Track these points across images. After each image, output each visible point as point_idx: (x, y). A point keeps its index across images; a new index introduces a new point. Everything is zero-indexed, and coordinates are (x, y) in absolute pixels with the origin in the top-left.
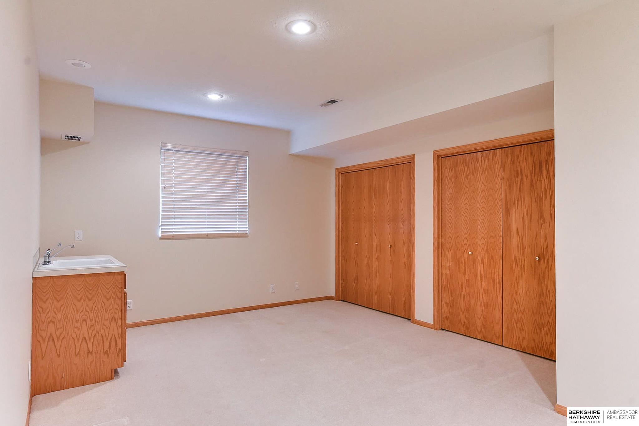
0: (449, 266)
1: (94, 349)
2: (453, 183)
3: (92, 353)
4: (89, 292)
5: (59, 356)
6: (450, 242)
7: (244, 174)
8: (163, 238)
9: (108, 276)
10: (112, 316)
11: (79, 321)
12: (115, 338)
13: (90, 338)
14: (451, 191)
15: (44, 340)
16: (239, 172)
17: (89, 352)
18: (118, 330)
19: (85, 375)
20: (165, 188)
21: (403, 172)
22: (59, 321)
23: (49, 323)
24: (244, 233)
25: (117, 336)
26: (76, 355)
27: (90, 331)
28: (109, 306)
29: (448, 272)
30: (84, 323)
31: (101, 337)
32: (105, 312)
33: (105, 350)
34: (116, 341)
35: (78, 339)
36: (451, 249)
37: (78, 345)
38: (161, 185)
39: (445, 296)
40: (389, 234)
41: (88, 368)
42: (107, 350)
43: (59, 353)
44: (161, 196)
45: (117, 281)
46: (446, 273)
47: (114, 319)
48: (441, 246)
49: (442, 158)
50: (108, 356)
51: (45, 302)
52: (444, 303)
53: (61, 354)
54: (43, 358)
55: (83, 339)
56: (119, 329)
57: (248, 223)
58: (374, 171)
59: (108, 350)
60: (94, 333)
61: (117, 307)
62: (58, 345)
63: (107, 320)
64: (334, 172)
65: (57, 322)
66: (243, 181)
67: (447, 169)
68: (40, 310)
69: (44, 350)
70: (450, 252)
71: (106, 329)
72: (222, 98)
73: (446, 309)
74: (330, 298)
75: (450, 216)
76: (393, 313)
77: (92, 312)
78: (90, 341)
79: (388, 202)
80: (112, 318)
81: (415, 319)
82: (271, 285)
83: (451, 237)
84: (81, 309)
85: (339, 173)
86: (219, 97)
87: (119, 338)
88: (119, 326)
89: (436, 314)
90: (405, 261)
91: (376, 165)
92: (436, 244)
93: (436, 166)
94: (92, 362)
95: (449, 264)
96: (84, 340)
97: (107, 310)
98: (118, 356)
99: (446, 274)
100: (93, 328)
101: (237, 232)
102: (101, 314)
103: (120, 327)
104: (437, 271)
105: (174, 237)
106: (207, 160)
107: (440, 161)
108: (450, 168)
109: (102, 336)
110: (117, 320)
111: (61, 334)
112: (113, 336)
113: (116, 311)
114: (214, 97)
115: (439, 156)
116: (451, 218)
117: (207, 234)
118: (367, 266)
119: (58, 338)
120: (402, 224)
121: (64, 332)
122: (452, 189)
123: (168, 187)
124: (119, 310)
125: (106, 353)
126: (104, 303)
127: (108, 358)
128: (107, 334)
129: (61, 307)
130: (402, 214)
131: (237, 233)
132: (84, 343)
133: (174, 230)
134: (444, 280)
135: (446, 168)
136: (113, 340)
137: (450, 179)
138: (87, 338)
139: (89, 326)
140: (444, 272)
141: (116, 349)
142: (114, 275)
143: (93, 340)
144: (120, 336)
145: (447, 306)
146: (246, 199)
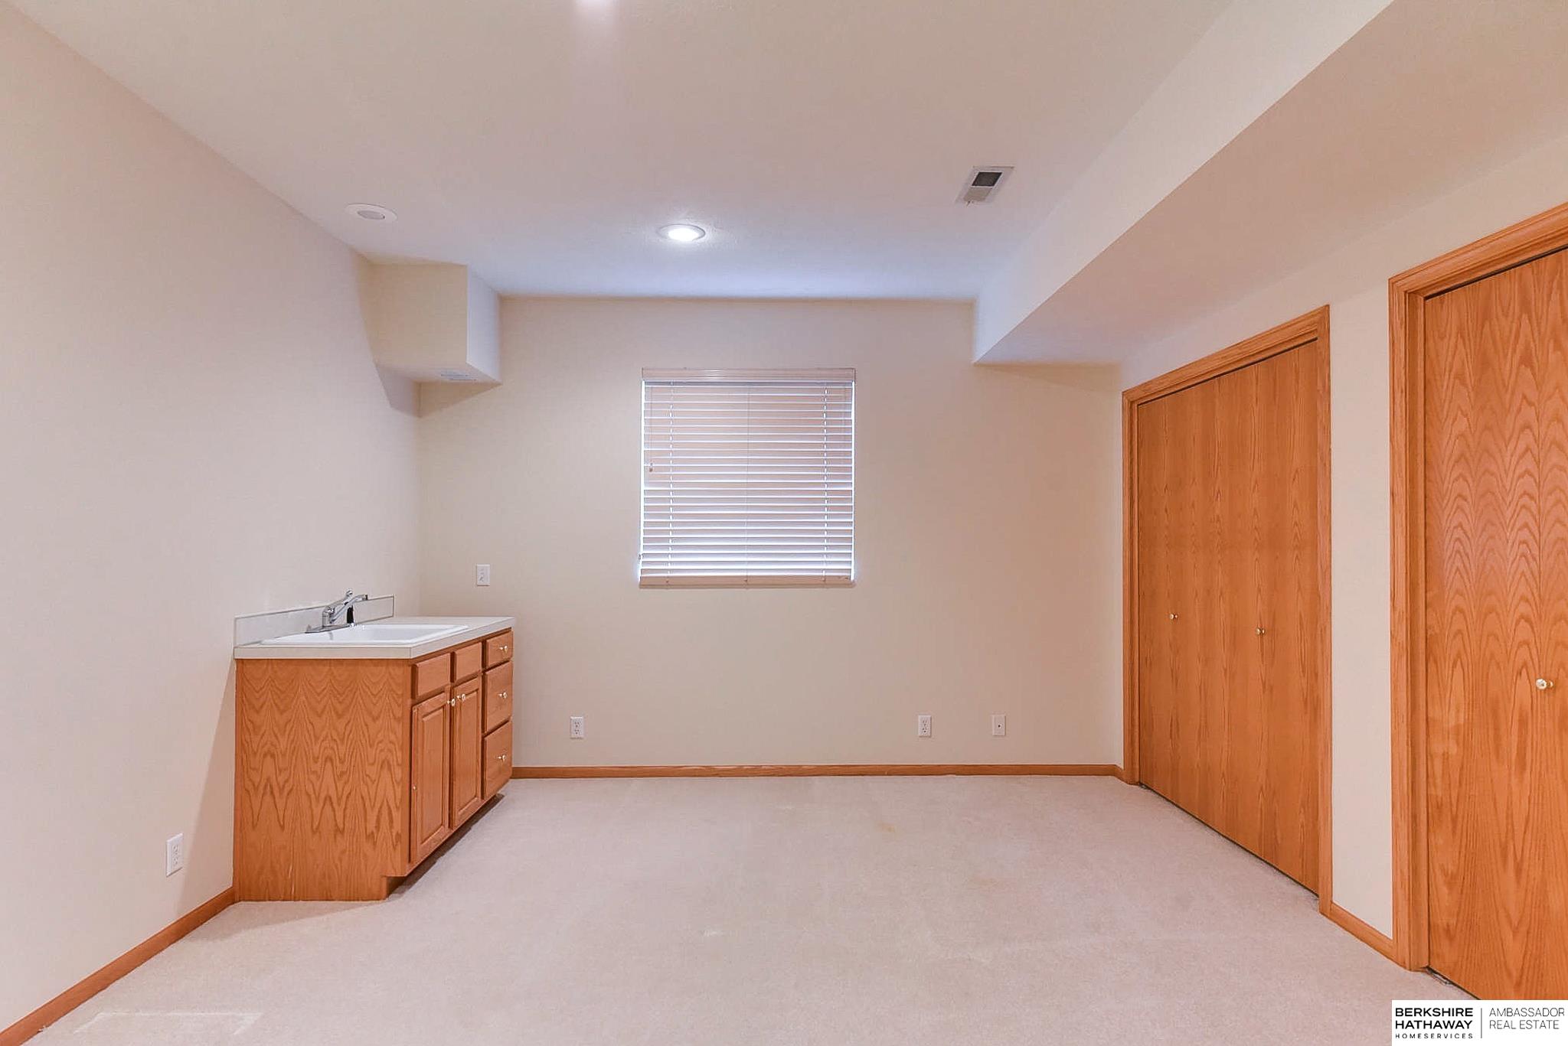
0: (1457, 727)
1: (347, 825)
2: (1472, 394)
3: (342, 832)
4: (338, 699)
5: (282, 827)
6: (1459, 632)
7: (843, 426)
8: (647, 584)
9: (375, 665)
10: (384, 758)
11: (320, 760)
12: (389, 808)
13: (339, 799)
14: (1462, 425)
15: (256, 789)
16: (829, 422)
17: (339, 831)
18: (394, 790)
19: (330, 878)
20: (651, 470)
21: (1297, 373)
22: (284, 755)
23: (265, 755)
24: (839, 577)
25: (392, 806)
26: (314, 833)
27: (340, 785)
28: (377, 734)
29: (1454, 750)
30: (329, 764)
31: (361, 800)
32: (369, 747)
33: (369, 831)
34: (390, 813)
35: (318, 799)
36: (1464, 657)
37: (317, 811)
38: (643, 465)
39: (1441, 842)
40: (1259, 590)
41: (336, 866)
42: (372, 833)
43: (282, 823)
44: (643, 488)
45: (392, 678)
46: (1443, 755)
47: (386, 764)
48: (1422, 645)
49: (1427, 298)
50: (375, 844)
51: (258, 712)
52: (1438, 872)
53: (286, 826)
54: (254, 827)
55: (326, 799)
56: (397, 790)
57: (853, 552)
58: (1217, 383)
59: (375, 831)
60: (347, 790)
61: (393, 737)
62: (280, 805)
63: (373, 764)
64: (1118, 402)
65: (280, 756)
66: (840, 445)
67: (1446, 340)
68: (250, 726)
69: (256, 809)
70: (1458, 670)
71: (369, 783)
72: (704, 238)
73: (1445, 897)
74: (1110, 771)
75: (1460, 525)
76: (1268, 856)
77: (343, 743)
78: (339, 805)
79: (1256, 482)
80: (383, 762)
81: (1332, 902)
82: (920, 717)
83: (1462, 611)
84: (324, 733)
85: (1132, 403)
86: (695, 234)
87: (398, 808)
88: (396, 781)
89: (1403, 904)
90: (1305, 686)
91: (1217, 364)
92: (1402, 637)
93: (1400, 334)
94: (343, 852)
95: (1457, 718)
96: (328, 802)
97: (374, 742)
98: (394, 848)
99: (1446, 757)
100: (345, 777)
101: (824, 574)
102: (362, 749)
103: (398, 784)
104: (1403, 738)
105: (669, 583)
106: (749, 398)
107: (1420, 312)
108: (1460, 332)
109: (362, 798)
110: (392, 768)
111: (287, 781)
112: (385, 801)
113: (391, 746)
114: (682, 235)
115: (1411, 294)
116: (1465, 533)
117: (747, 576)
118: (1200, 687)
119: (281, 790)
120: (1295, 556)
121: (291, 780)
122: (1466, 416)
123: (660, 469)
124: (397, 746)
125: (370, 837)
126: (366, 725)
127: (374, 849)
128: (372, 798)
129: (286, 726)
130: (1296, 524)
131: (822, 576)
132: (328, 808)
133: (670, 567)
134: (1439, 781)
135: (1442, 339)
136: (385, 812)
137: (1460, 377)
138: (335, 800)
139: (338, 774)
140: (1437, 748)
141: (391, 832)
142: (388, 665)
143: (346, 804)
144: (398, 804)
145: (1450, 885)
146: (850, 489)
